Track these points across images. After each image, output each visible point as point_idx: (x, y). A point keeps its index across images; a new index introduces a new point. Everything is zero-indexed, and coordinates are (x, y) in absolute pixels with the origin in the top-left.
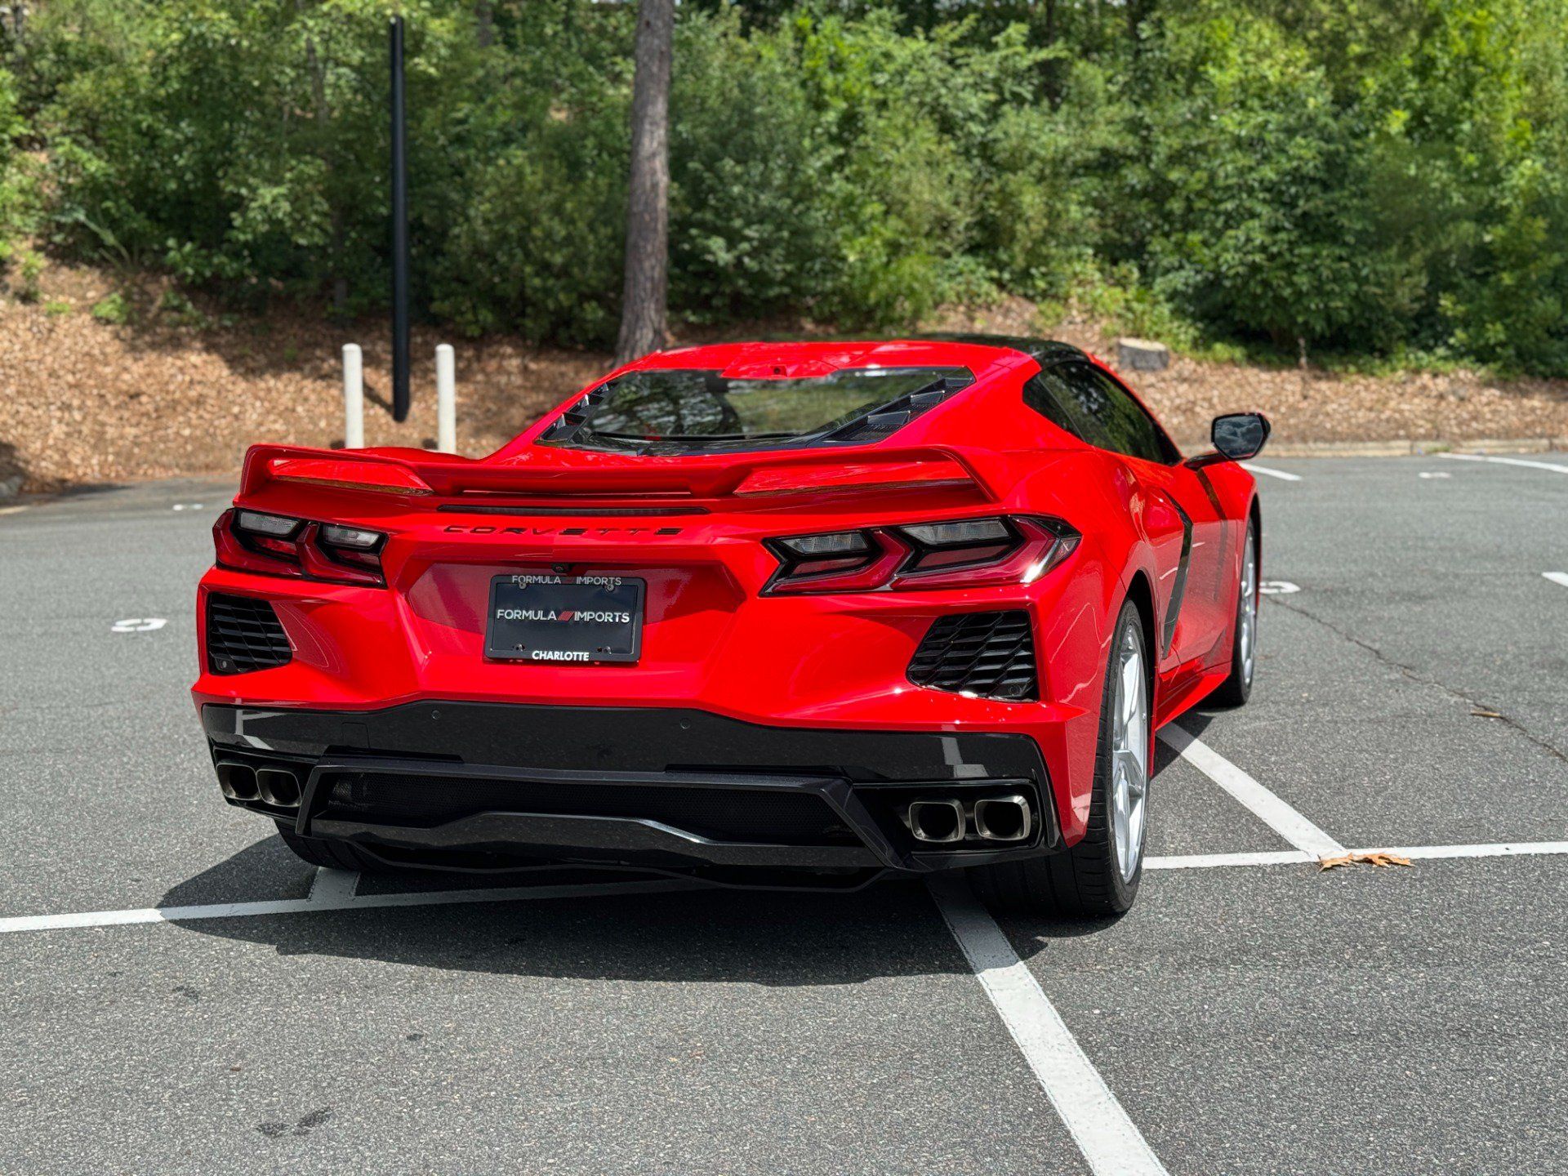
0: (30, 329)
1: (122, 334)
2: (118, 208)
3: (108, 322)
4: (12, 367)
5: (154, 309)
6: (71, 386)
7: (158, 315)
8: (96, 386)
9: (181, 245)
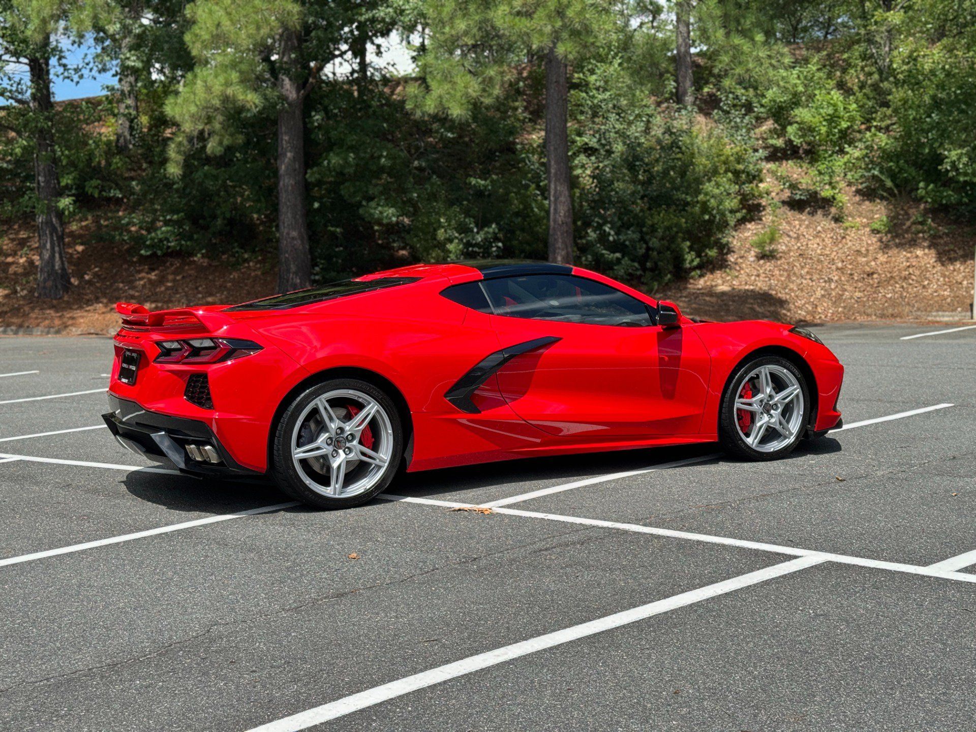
0: (832, 238)
1: (884, 239)
2: (898, 166)
3: (878, 232)
4: (811, 259)
5: (908, 223)
6: (838, 269)
7: (909, 227)
8: (852, 269)
9: (927, 186)
